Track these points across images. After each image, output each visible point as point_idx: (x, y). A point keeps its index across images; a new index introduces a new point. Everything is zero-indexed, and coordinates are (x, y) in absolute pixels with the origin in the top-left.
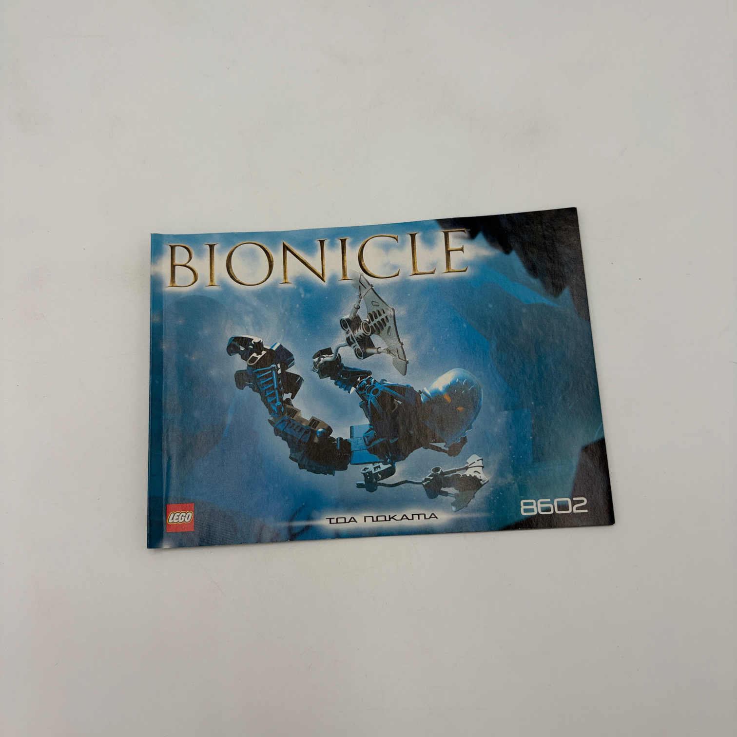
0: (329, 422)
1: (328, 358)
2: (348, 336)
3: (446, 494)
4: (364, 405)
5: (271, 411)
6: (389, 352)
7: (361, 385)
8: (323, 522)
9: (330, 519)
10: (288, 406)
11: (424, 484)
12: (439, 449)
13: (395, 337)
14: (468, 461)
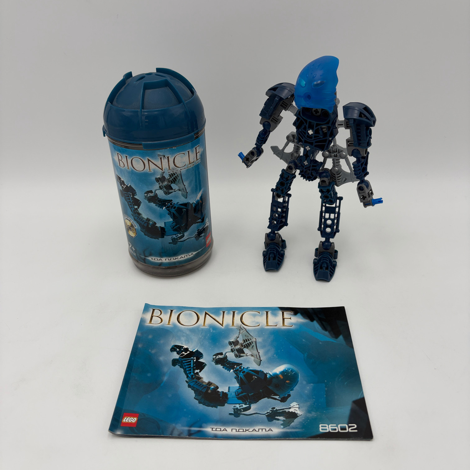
0: (217, 384)
1: (220, 357)
2: (232, 348)
3: (278, 420)
4: (237, 378)
5: (187, 377)
6: (252, 356)
7: (236, 369)
8: (209, 429)
9: (212, 428)
10: (197, 375)
11: (266, 414)
12: (275, 399)
13: (256, 350)
14: (291, 405)
